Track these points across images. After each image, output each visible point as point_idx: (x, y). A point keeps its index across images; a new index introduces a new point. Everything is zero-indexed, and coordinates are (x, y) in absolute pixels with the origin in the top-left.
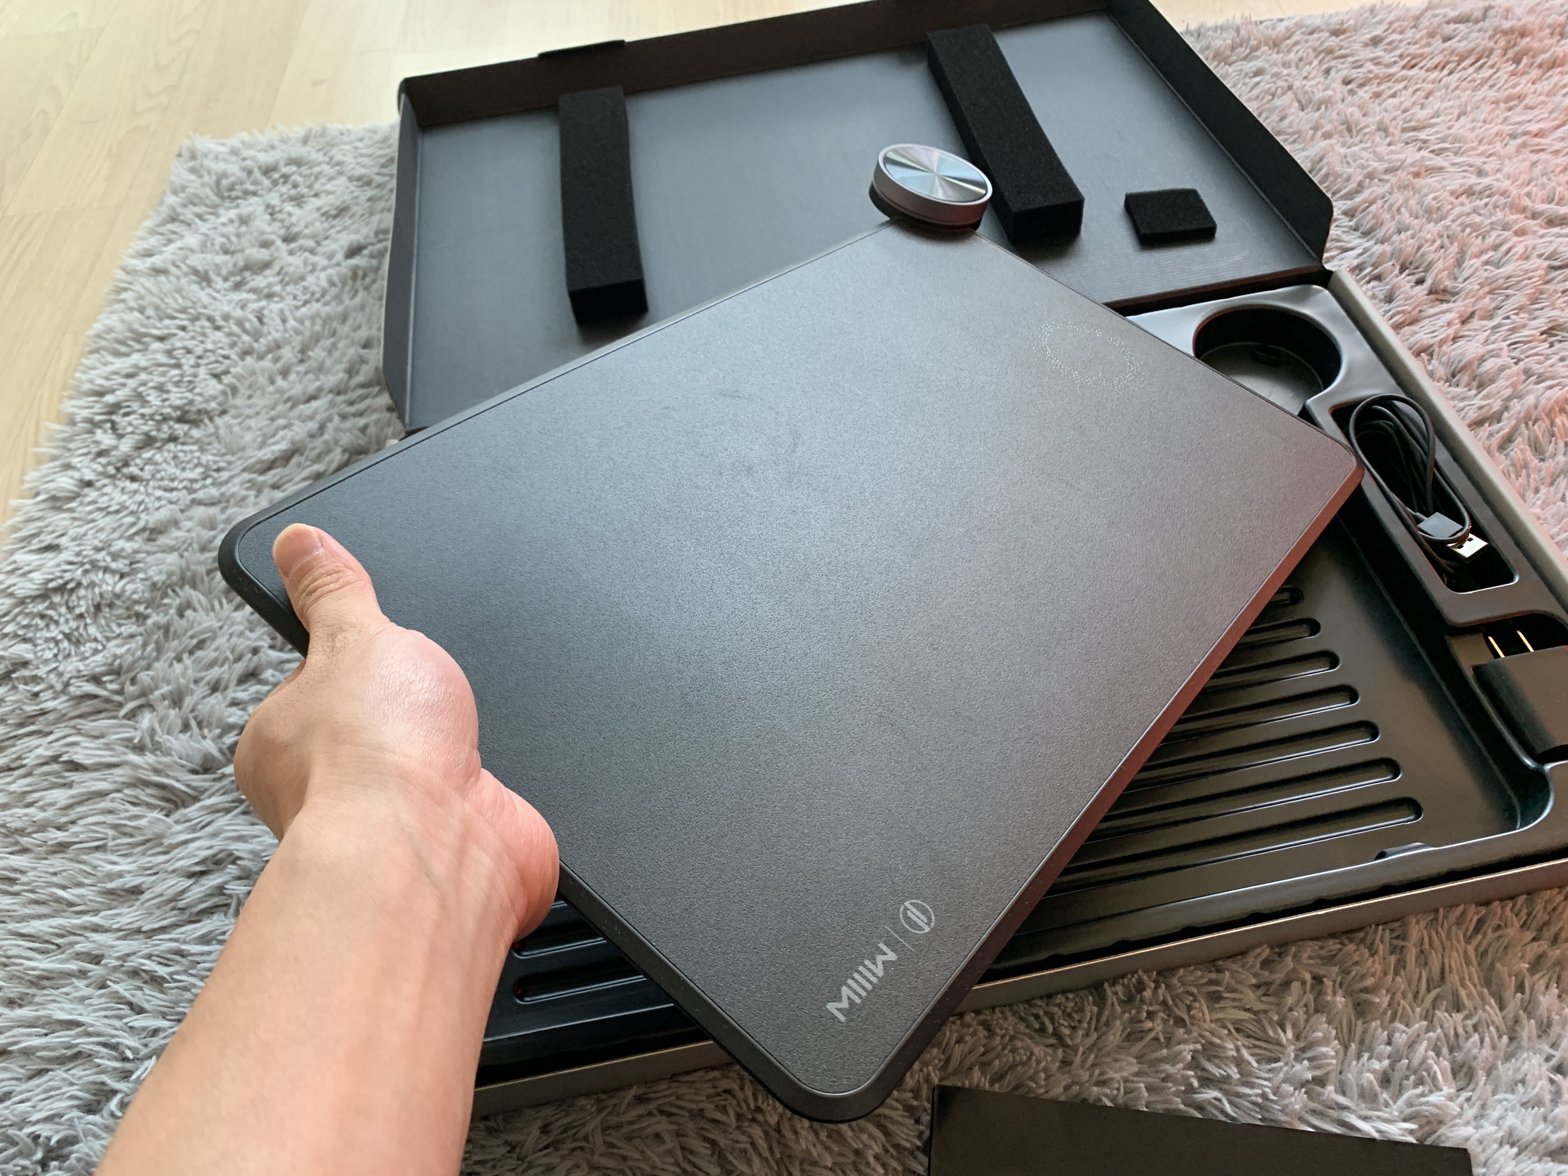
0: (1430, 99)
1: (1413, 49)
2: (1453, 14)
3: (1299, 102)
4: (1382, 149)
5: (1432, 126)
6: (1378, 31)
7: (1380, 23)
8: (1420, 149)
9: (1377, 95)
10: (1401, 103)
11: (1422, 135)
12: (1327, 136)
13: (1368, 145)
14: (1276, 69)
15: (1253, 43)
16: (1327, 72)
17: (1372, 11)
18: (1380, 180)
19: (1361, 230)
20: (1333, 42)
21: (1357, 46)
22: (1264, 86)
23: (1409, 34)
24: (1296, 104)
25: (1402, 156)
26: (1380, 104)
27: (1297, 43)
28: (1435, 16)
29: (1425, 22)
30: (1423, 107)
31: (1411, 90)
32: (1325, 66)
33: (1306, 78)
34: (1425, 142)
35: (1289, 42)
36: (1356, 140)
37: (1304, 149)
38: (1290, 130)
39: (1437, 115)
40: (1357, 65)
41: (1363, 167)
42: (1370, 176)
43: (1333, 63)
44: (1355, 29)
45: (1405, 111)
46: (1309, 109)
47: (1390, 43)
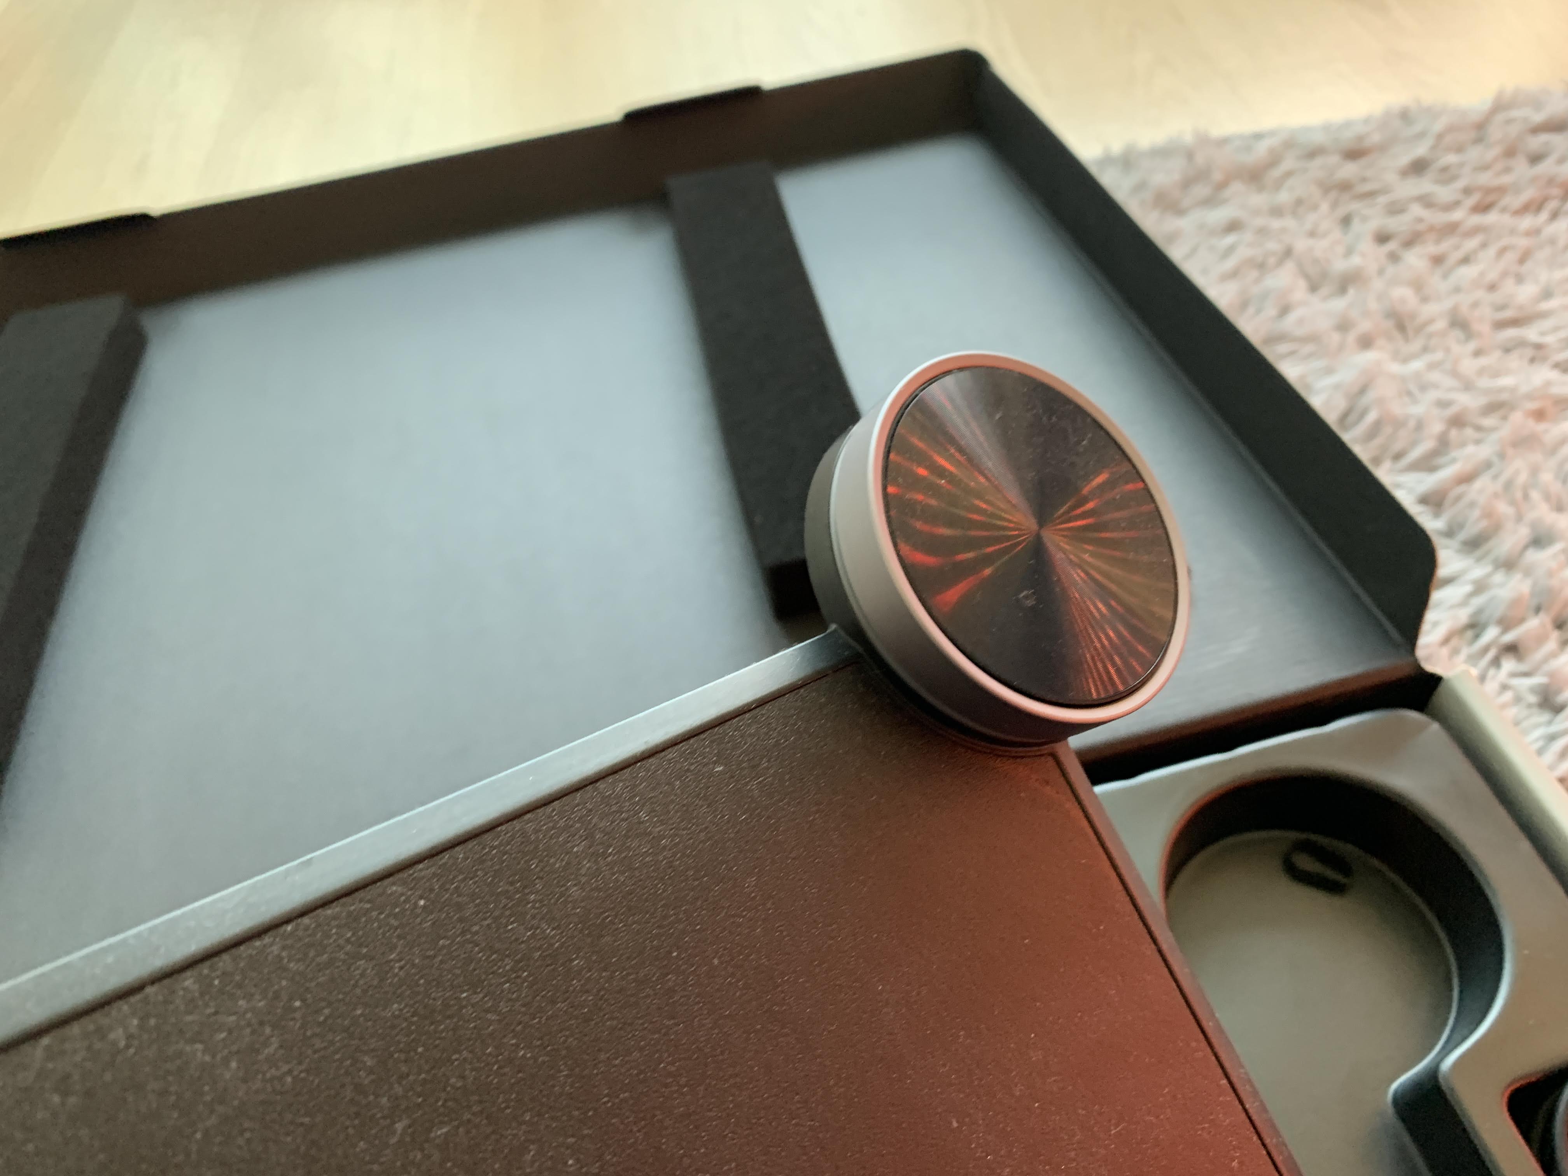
0: (1528, 265)
1: (1485, 179)
2: (1538, 118)
3: (1306, 276)
4: (1469, 366)
5: (1543, 315)
6: (1421, 150)
7: (1422, 135)
8: (1532, 360)
9: (1438, 260)
10: (1482, 274)
11: (1531, 333)
12: (1366, 342)
13: (1439, 356)
14: (1259, 222)
15: (1217, 176)
16: (1346, 221)
17: (1405, 116)
18: (1478, 428)
19: (1462, 536)
20: (1349, 170)
21: (1391, 177)
22: (1244, 252)
23: (1474, 154)
24: (1302, 284)
25: (1506, 381)
26: (1445, 276)
27: (1289, 174)
28: (1509, 122)
29: (1495, 132)
30: (1520, 279)
31: (1492, 251)
32: (1341, 211)
33: (1312, 234)
34: (1539, 347)
35: (1276, 173)
36: (1416, 345)
37: (1329, 371)
38: (1299, 332)
39: (1547, 294)
40: (1395, 209)
41: (1443, 404)
42: (1458, 421)
43: (1355, 206)
44: (1382, 148)
45: (1492, 287)
46: (1325, 290)
47: (1445, 169)
